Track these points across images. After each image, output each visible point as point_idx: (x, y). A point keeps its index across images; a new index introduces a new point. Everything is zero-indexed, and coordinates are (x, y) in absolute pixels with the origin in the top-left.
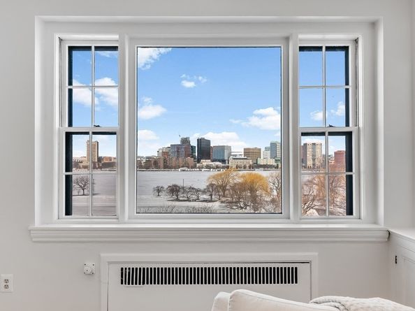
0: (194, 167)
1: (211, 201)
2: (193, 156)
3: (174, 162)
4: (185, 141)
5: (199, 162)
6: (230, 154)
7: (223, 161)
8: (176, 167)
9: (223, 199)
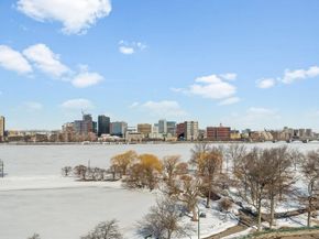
0: (96, 140)
1: (114, 180)
2: (94, 131)
3: (78, 136)
4: (88, 117)
5: (99, 135)
6: (126, 130)
7: (121, 135)
8: (80, 140)
9: (124, 177)
